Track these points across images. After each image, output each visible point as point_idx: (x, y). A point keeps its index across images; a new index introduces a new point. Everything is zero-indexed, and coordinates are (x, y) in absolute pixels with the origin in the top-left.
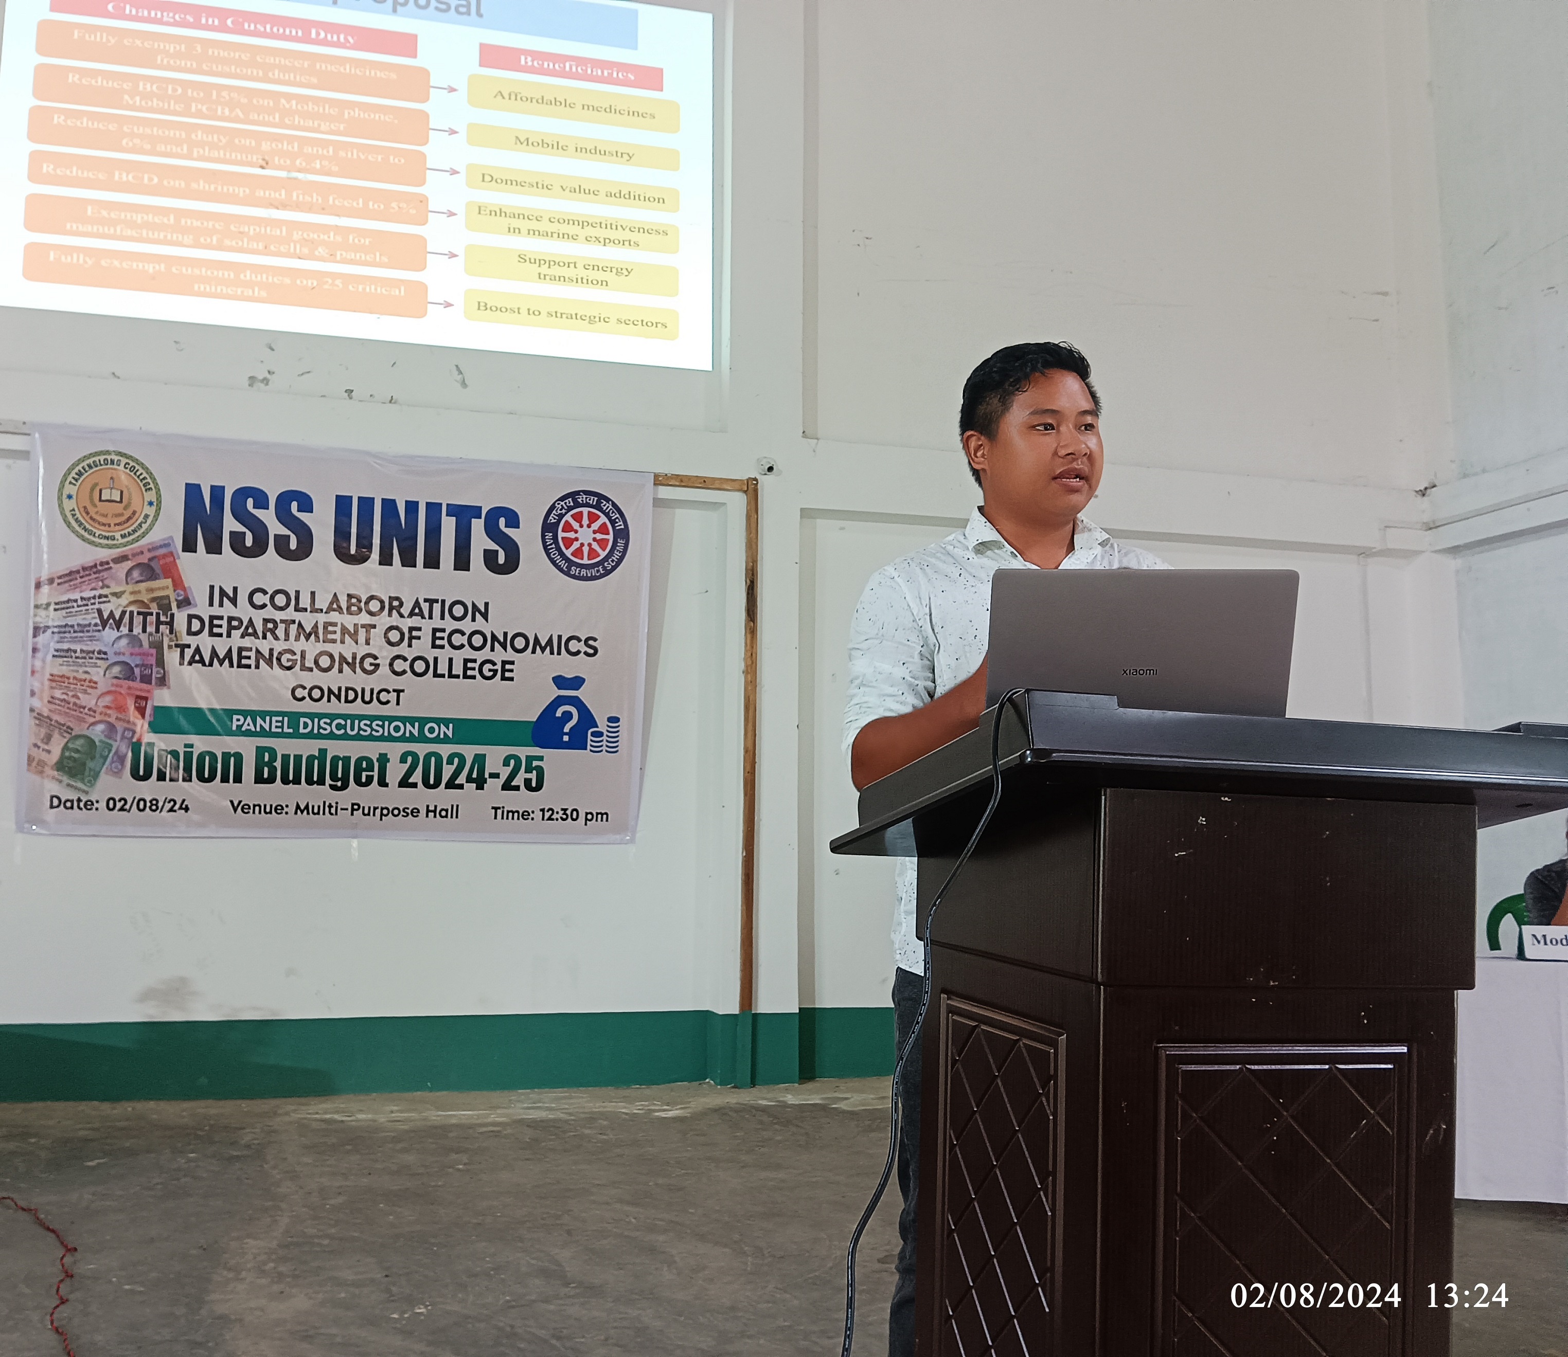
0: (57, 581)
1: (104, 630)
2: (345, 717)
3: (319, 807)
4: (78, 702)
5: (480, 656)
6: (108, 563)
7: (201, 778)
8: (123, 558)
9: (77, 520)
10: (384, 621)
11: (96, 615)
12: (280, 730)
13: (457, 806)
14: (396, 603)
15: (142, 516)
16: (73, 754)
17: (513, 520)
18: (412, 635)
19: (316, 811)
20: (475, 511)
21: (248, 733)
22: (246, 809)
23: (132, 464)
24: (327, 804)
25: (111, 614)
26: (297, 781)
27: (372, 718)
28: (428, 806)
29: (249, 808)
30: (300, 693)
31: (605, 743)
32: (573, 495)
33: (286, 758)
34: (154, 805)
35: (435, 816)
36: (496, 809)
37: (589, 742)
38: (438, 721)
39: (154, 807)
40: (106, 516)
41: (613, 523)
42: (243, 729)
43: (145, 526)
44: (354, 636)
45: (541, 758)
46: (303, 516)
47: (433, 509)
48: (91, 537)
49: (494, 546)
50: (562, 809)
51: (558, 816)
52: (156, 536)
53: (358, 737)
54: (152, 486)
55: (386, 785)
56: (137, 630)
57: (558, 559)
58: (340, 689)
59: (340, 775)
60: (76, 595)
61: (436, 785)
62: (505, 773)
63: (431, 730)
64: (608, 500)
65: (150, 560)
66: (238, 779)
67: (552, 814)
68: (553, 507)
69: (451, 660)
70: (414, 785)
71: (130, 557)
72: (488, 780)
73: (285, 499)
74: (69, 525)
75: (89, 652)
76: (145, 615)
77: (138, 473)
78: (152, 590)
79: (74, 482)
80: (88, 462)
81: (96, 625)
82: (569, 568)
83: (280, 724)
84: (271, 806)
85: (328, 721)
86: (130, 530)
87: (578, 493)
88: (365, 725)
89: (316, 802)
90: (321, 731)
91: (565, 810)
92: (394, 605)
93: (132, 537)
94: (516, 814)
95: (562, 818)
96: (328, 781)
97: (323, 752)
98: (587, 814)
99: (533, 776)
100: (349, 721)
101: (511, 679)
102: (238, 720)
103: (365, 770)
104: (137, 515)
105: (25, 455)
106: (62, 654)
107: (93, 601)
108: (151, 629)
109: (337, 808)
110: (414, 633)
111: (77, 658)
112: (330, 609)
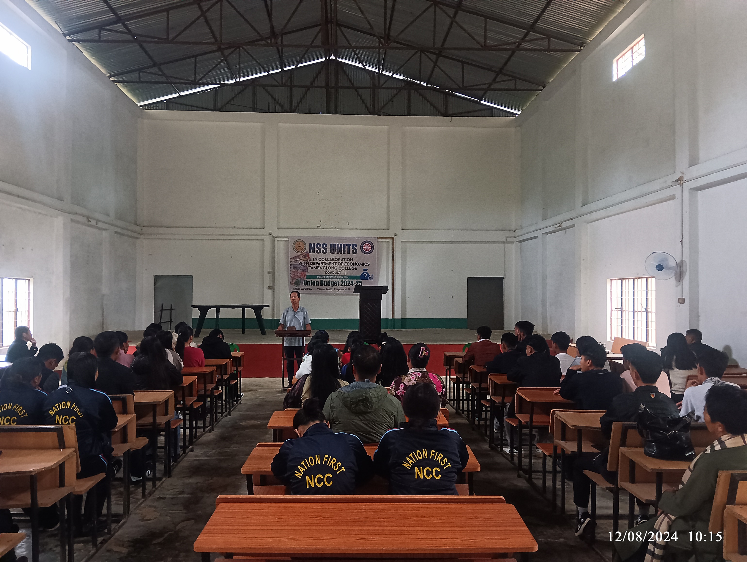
0: (293, 258)
1: (299, 264)
3: (329, 289)
4: (296, 275)
5: (352, 266)
6: (299, 255)
7: (313, 285)
8: (302, 254)
10: (338, 262)
13: (349, 288)
16: (296, 282)
17: (356, 246)
20: (350, 245)
21: (320, 279)
23: (302, 241)
26: (326, 285)
29: (320, 289)
30: (326, 272)
31: (371, 279)
32: (365, 241)
33: (325, 282)
35: (346, 290)
39: (307, 289)
40: (299, 249)
41: (371, 245)
43: (304, 250)
44: (334, 264)
45: (361, 281)
46: (326, 247)
47: (344, 245)
48: (297, 252)
49: (353, 250)
52: (306, 251)
54: (305, 244)
55: (339, 285)
56: (304, 264)
57: (363, 251)
58: (332, 272)
59: (332, 284)
61: (346, 286)
63: (345, 277)
64: (370, 242)
65: (305, 254)
66: (318, 285)
68: (362, 243)
69: (348, 267)
70: (343, 285)
72: (354, 284)
73: (323, 245)
74: (294, 250)
76: (305, 262)
78: (306, 259)
79: (295, 244)
80: (296, 241)
83: (324, 277)
84: (323, 289)
86: (302, 250)
88: (336, 277)
90: (329, 278)
92: (339, 259)
97: (330, 281)
99: (360, 284)
100: (333, 276)
101: (357, 269)
102: (318, 277)
103: (336, 283)
104: (303, 248)
105: (288, 241)
107: (298, 261)
109: (332, 289)
110: (342, 263)
111: (296, 269)
112: (330, 261)
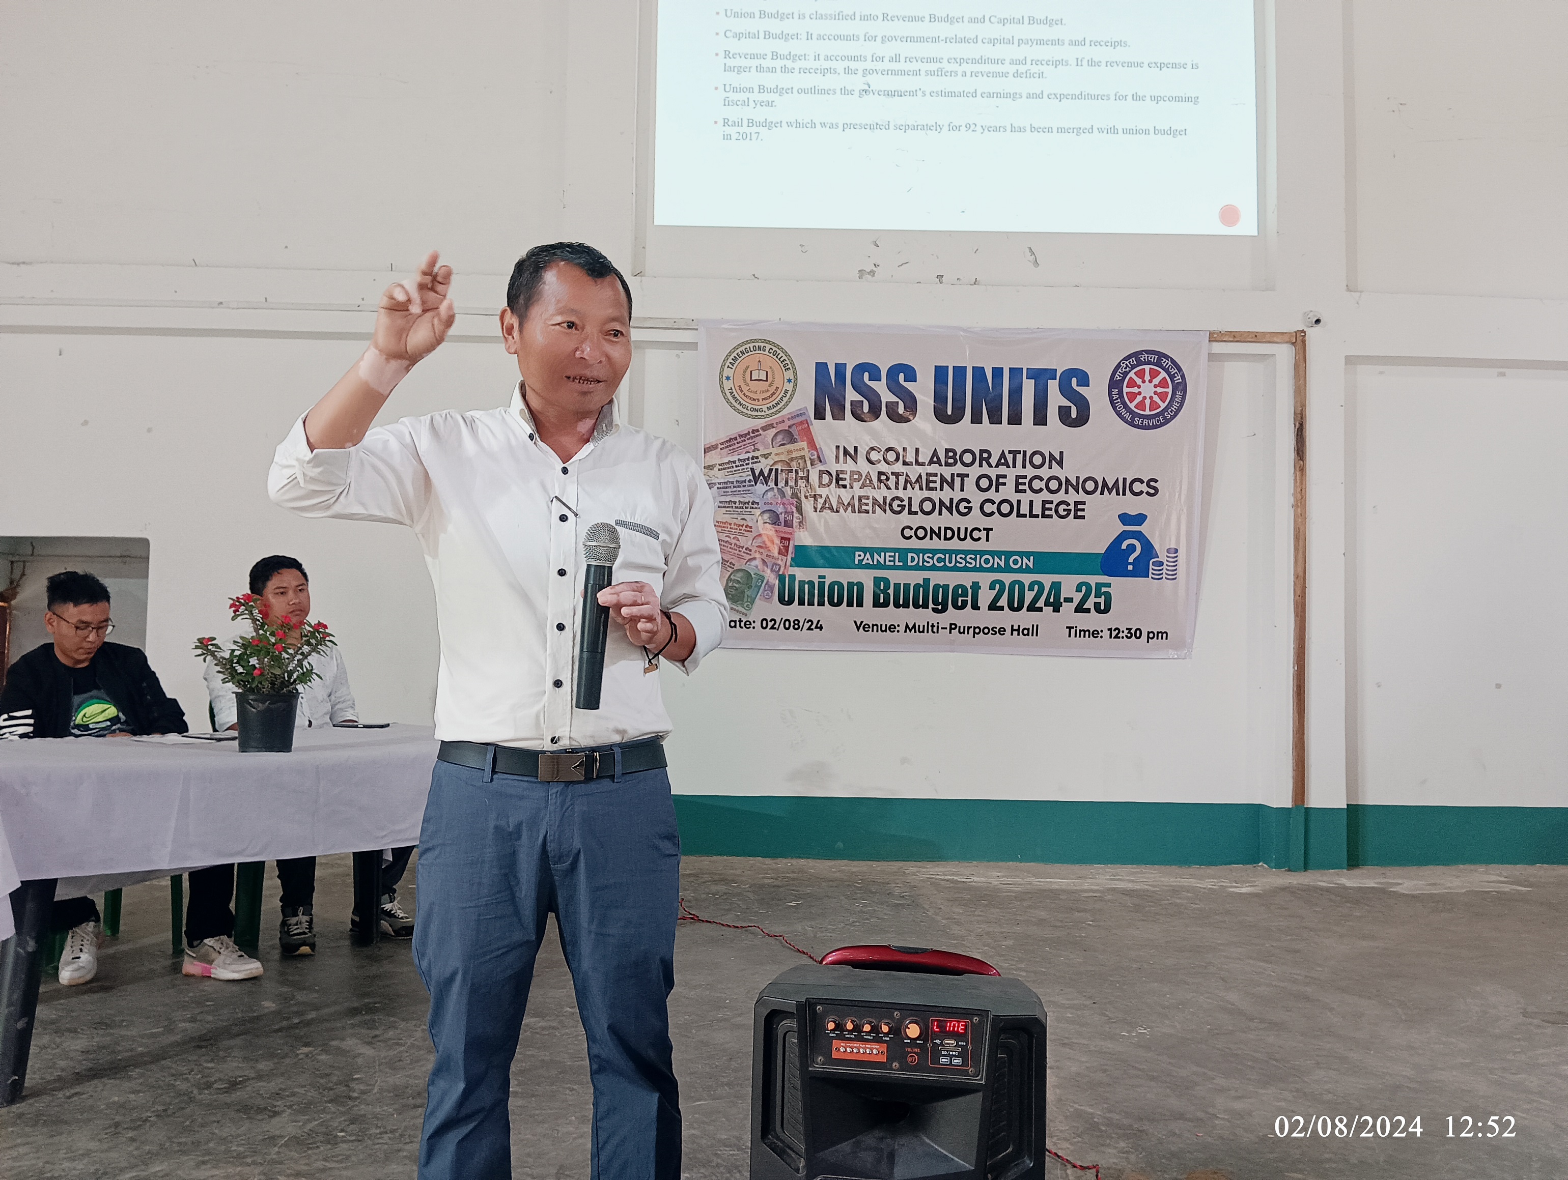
0: (720, 446)
1: (756, 484)
2: (944, 552)
3: (924, 626)
4: (737, 542)
5: (1056, 498)
6: (758, 431)
7: (832, 603)
8: (771, 426)
9: (734, 397)
10: (975, 471)
11: (750, 473)
12: (892, 563)
13: (1037, 626)
14: (985, 455)
15: (783, 391)
16: (735, 584)
17: (1084, 380)
18: (999, 483)
19: (921, 630)
20: (1052, 374)
21: (868, 567)
22: (866, 628)
23: (774, 349)
24: (930, 624)
25: (761, 472)
26: (906, 605)
27: (966, 552)
28: (1012, 626)
29: (869, 627)
30: (907, 533)
31: (1164, 571)
32: (1136, 355)
33: (897, 586)
34: (797, 625)
35: (1019, 635)
36: (1070, 628)
37: (1151, 571)
38: (1021, 554)
39: (796, 626)
40: (756, 392)
41: (1172, 377)
42: (864, 563)
43: (785, 399)
44: (952, 486)
45: (1109, 585)
46: (909, 385)
47: (1015, 372)
48: (745, 410)
49: (1067, 403)
50: (1127, 629)
51: (1124, 635)
52: (792, 408)
53: (955, 569)
54: (790, 366)
55: (978, 608)
56: (781, 484)
57: (1123, 411)
58: (940, 528)
59: (940, 601)
60: (735, 458)
61: (1019, 609)
62: (1078, 597)
63: (1015, 562)
64: (1167, 357)
65: (789, 427)
66: (860, 604)
67: (1119, 633)
68: (1119, 366)
69: (1031, 502)
70: (1002, 608)
71: (775, 425)
72: (1064, 604)
73: (894, 371)
74: (728, 401)
75: (745, 503)
76: (787, 472)
77: (779, 357)
78: (789, 452)
79: (731, 366)
80: (740, 349)
81: (750, 481)
82: (1133, 419)
83: (892, 559)
84: (886, 625)
85: (931, 555)
86: (773, 403)
87: (1141, 352)
88: (961, 558)
89: (921, 623)
90: (925, 563)
91: (1129, 629)
92: (984, 457)
93: (775, 409)
94: (1087, 633)
95: (1127, 636)
96: (931, 605)
97: (927, 581)
98: (1149, 633)
99: (1102, 600)
100: (947, 555)
101: (1083, 517)
102: (860, 556)
103: (961, 596)
104: (779, 390)
105: (693, 346)
106: (727, 505)
107: (747, 462)
108: (791, 483)
109: (938, 627)
110: (1001, 480)
111: (736, 507)
112: (931, 462)
